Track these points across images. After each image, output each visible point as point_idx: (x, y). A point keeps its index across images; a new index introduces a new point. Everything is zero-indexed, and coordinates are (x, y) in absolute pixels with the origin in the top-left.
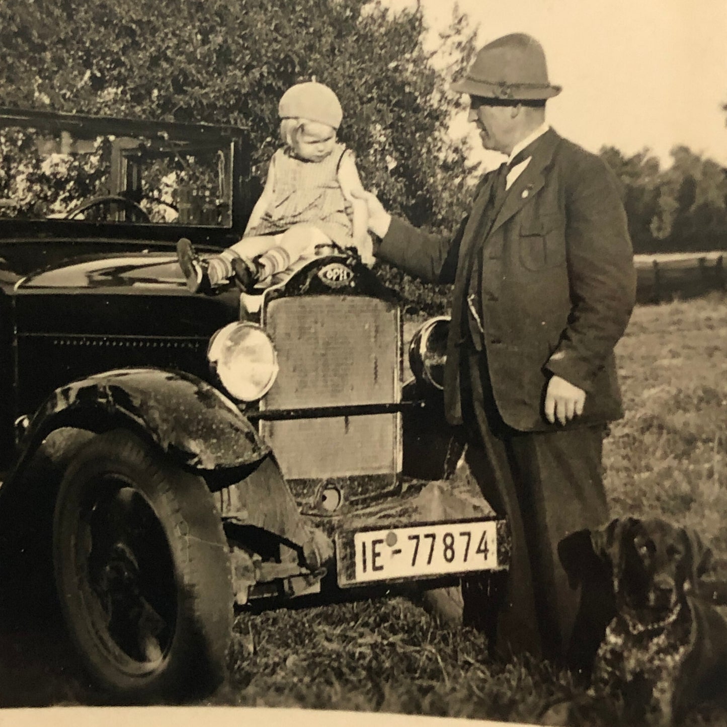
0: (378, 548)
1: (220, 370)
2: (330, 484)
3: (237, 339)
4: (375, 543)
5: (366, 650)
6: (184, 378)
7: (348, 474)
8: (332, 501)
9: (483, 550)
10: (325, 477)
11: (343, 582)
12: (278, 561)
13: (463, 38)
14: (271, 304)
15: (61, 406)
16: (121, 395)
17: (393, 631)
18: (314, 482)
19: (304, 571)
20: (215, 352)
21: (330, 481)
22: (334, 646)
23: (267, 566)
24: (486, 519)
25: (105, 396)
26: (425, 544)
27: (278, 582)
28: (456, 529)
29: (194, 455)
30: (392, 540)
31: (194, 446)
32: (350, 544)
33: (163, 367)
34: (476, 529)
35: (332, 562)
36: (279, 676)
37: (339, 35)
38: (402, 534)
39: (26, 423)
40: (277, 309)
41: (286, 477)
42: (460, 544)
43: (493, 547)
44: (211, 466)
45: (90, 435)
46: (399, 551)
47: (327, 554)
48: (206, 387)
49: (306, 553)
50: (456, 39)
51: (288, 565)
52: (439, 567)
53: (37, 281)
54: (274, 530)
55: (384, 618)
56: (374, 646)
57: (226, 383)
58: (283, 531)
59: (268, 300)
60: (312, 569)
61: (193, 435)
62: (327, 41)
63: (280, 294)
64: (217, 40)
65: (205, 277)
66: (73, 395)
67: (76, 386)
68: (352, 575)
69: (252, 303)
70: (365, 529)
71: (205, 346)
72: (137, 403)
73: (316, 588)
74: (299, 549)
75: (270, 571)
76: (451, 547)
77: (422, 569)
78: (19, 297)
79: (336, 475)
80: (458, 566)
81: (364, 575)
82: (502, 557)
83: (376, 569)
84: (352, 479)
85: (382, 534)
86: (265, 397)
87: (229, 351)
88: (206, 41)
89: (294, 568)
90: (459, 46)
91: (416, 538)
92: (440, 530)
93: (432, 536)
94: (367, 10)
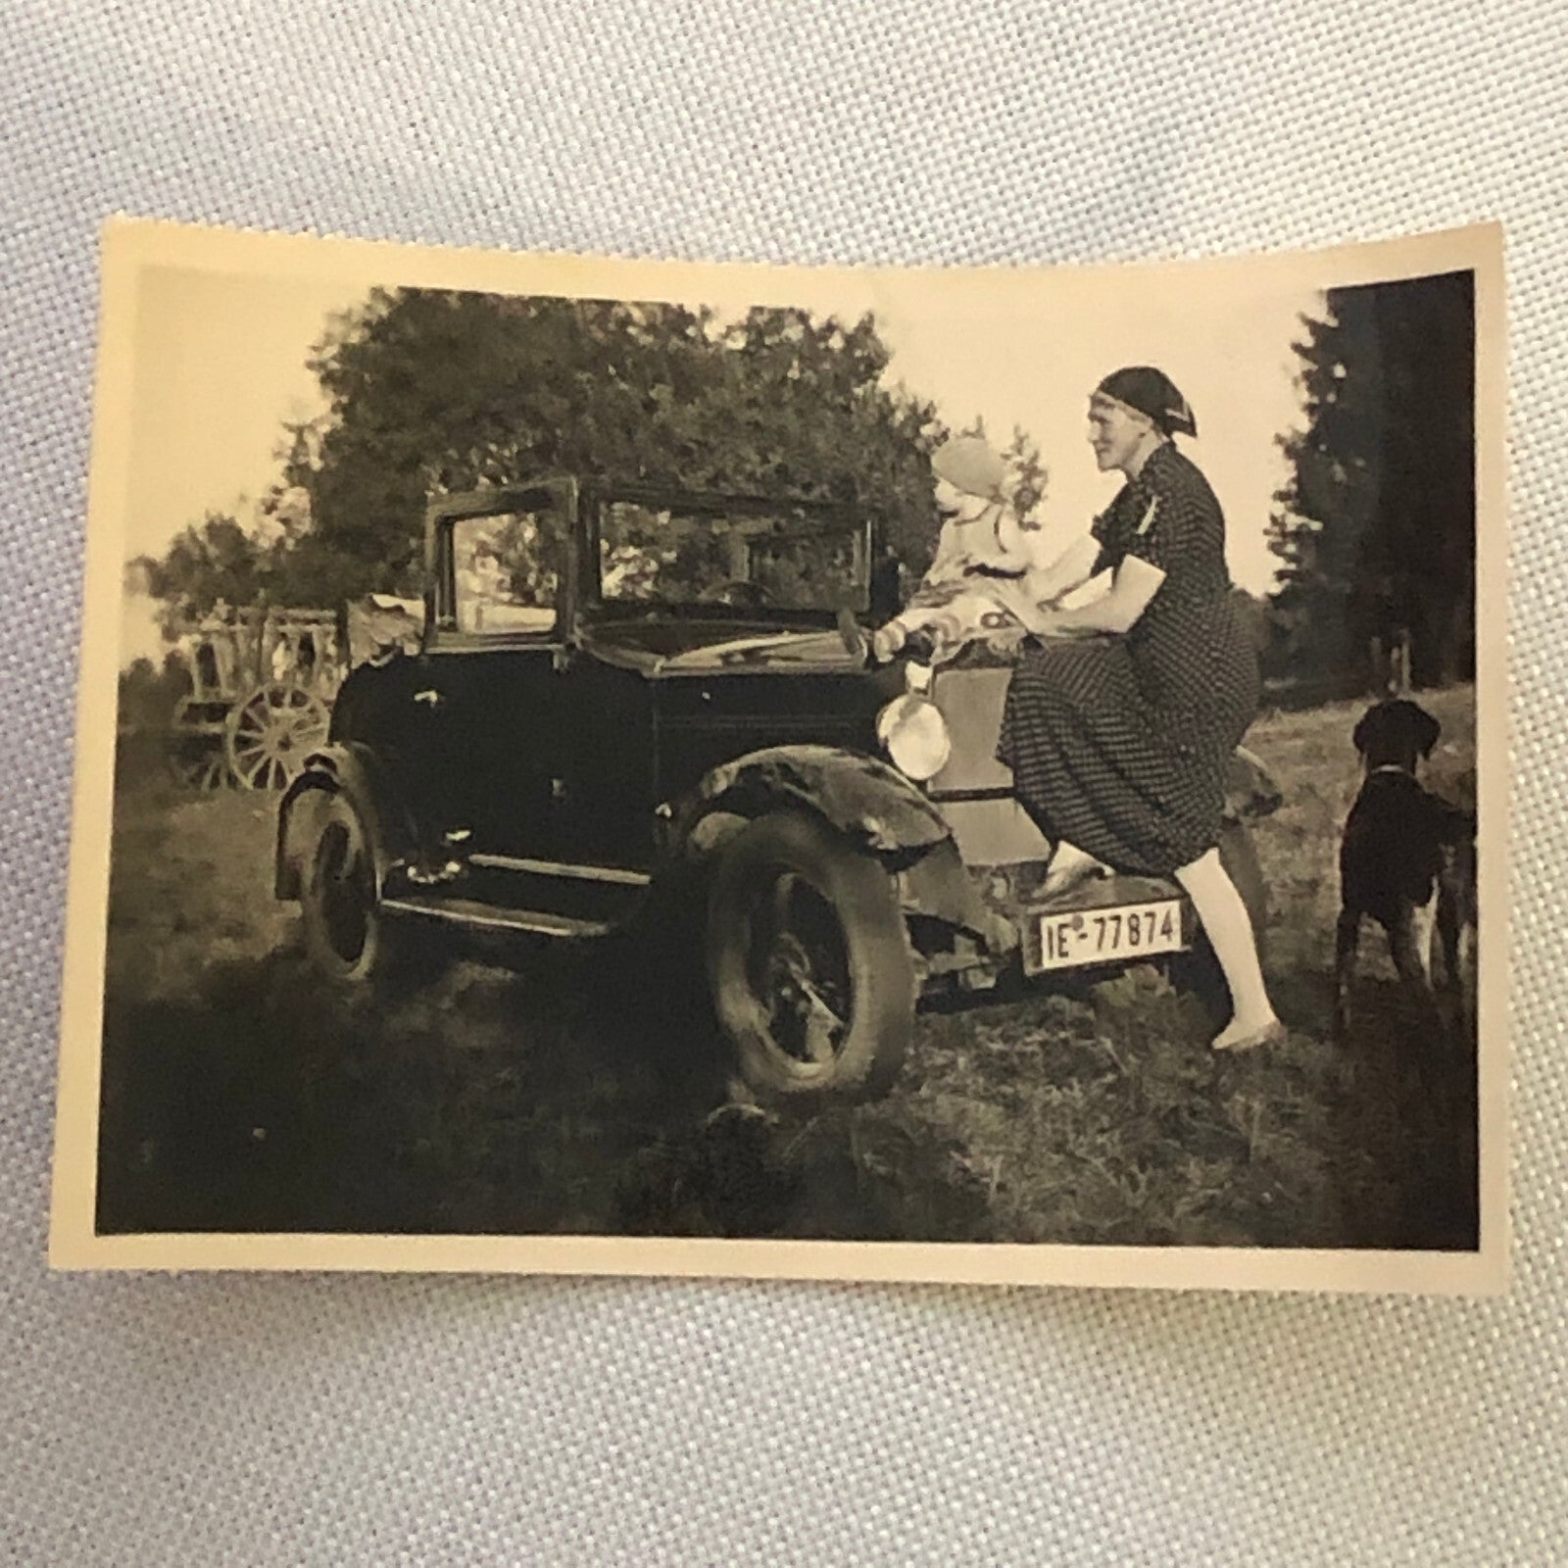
0: (1066, 932)
1: (891, 746)
2: (1001, 871)
3: (907, 713)
4: (1062, 926)
5: (1035, 1048)
6: (852, 754)
7: (1018, 860)
8: (1000, 889)
9: (1166, 931)
10: (996, 863)
11: (1030, 970)
12: (952, 951)
13: (1024, 459)
14: (940, 677)
15: (722, 785)
16: (785, 768)
17: (1062, 1026)
18: (983, 869)
19: (986, 960)
20: (885, 728)
21: (1000, 868)
22: (997, 1046)
23: (940, 957)
24: (1171, 898)
25: (770, 773)
26: (1111, 925)
27: (952, 975)
28: (1141, 910)
29: (872, 834)
30: (1078, 924)
31: (873, 824)
32: (1036, 929)
33: (827, 744)
34: (1160, 909)
35: (1018, 948)
36: (950, 1079)
37: (901, 453)
38: (1088, 916)
39: (668, 812)
40: (944, 682)
41: (966, 861)
42: (1145, 924)
43: (1176, 926)
44: (891, 845)
45: (742, 821)
46: (1083, 936)
47: (1009, 941)
48: (878, 763)
49: (989, 941)
50: (1018, 459)
51: (964, 955)
52: (1125, 951)
53: (677, 663)
54: (950, 919)
56: (1043, 1044)
57: (898, 762)
58: (961, 918)
60: (996, 957)
61: (870, 812)
62: (888, 459)
63: (951, 664)
64: (776, 459)
65: (872, 653)
66: (733, 774)
67: (734, 767)
68: (1038, 962)
69: (918, 675)
70: (1051, 914)
71: (873, 725)
72: (808, 780)
73: (990, 983)
74: (979, 939)
75: (941, 963)
76: (1135, 929)
77: (1109, 953)
78: (660, 680)
79: (1005, 861)
80: (1144, 949)
81: (1050, 963)
82: (1184, 941)
83: (1063, 954)
84: (1023, 865)
85: (1068, 918)
86: (934, 778)
87: (899, 726)
88: (765, 461)
89: (973, 958)
90: (1020, 467)
91: (1101, 921)
92: (1124, 912)
93: (1117, 918)
94: (927, 430)
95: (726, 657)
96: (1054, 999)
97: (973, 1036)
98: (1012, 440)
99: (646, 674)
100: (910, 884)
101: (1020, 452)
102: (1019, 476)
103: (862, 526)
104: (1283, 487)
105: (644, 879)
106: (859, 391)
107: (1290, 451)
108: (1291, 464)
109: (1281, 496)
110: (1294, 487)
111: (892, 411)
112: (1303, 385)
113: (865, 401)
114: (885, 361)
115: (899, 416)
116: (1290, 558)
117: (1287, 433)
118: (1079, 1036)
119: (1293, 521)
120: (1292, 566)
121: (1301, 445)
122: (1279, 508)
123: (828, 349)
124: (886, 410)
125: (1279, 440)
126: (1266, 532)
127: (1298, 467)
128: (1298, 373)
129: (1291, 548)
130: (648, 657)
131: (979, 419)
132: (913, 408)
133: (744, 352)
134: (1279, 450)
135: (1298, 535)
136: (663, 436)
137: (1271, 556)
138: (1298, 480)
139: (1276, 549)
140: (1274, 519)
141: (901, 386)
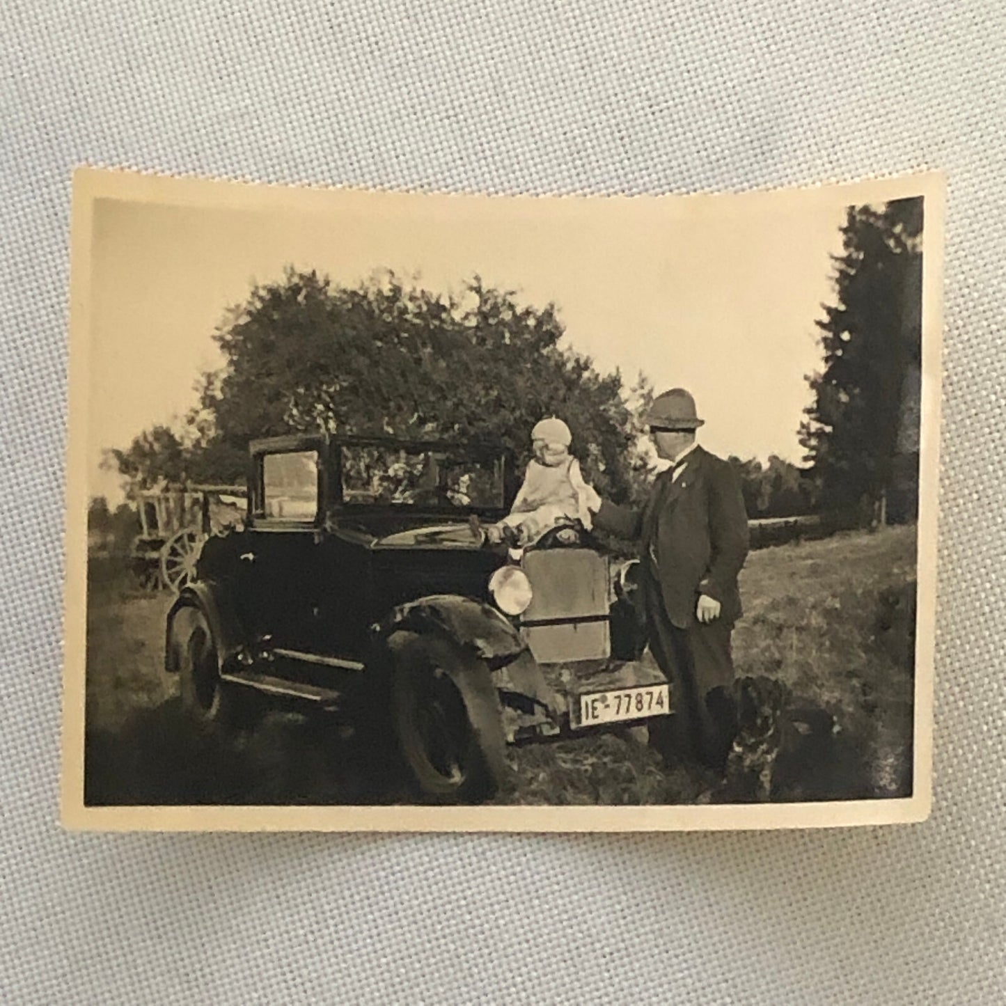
0: (596, 704)
1: (496, 596)
2: (565, 666)
3: (506, 576)
4: (594, 701)
5: (590, 768)
6: (473, 601)
7: (577, 659)
9: (660, 703)
10: (562, 661)
11: (573, 726)
13: (645, 391)
14: (528, 554)
15: (399, 618)
16: (434, 609)
17: (605, 754)
18: (554, 665)
19: (549, 720)
20: (493, 585)
21: (565, 664)
22: (568, 766)
23: (527, 717)
24: (662, 683)
25: (425, 612)
26: (625, 700)
27: (533, 727)
28: (643, 690)
29: (479, 649)
30: (604, 699)
31: (480, 643)
32: (578, 702)
33: (460, 594)
34: (656, 690)
35: (566, 714)
37: (569, 389)
38: (611, 695)
39: (378, 628)
40: (530, 558)
41: (538, 660)
42: (646, 698)
44: (490, 655)
45: (416, 635)
46: (607, 706)
47: (564, 709)
48: (487, 606)
49: (550, 708)
50: (640, 392)
51: (539, 716)
52: (635, 714)
53: (384, 541)
54: (530, 696)
55: (600, 747)
56: (592, 765)
57: (499, 604)
59: (526, 551)
60: (554, 719)
61: (480, 637)
62: (561, 393)
64: (494, 393)
65: (487, 539)
66: (406, 611)
67: (408, 606)
68: (579, 720)
69: (516, 554)
70: (588, 693)
71: (487, 582)
72: (444, 616)
73: (557, 731)
74: (545, 706)
75: (528, 721)
76: (640, 702)
77: (623, 716)
78: (374, 551)
79: (569, 660)
80: (645, 713)
81: (586, 722)
83: (595, 717)
84: (580, 662)
85: (597, 696)
86: (524, 613)
87: (501, 584)
88: (487, 394)
89: (544, 719)
90: (643, 396)
91: (619, 697)
92: (634, 692)
93: (629, 696)
94: (586, 374)
98: (638, 381)
99: (367, 547)
101: (642, 388)
102: (642, 401)
103: (499, 459)
104: (808, 406)
105: (360, 666)
106: (545, 352)
107: (814, 385)
108: (814, 392)
109: (809, 411)
110: (815, 406)
111: (564, 364)
112: (822, 345)
113: (548, 358)
114: (561, 334)
115: (570, 366)
116: (812, 448)
117: (811, 374)
118: (615, 761)
119: (815, 426)
120: (814, 453)
121: (820, 381)
122: (806, 418)
123: (527, 326)
124: (560, 365)
125: (806, 378)
126: (799, 433)
127: (819, 394)
128: (819, 338)
129: (813, 442)
130: (369, 537)
131: (618, 369)
132: (577, 361)
133: (477, 327)
134: (807, 384)
135: (820, 434)
136: (425, 380)
137: (801, 447)
138: (818, 402)
139: (803, 443)
140: (803, 426)
141: (570, 348)
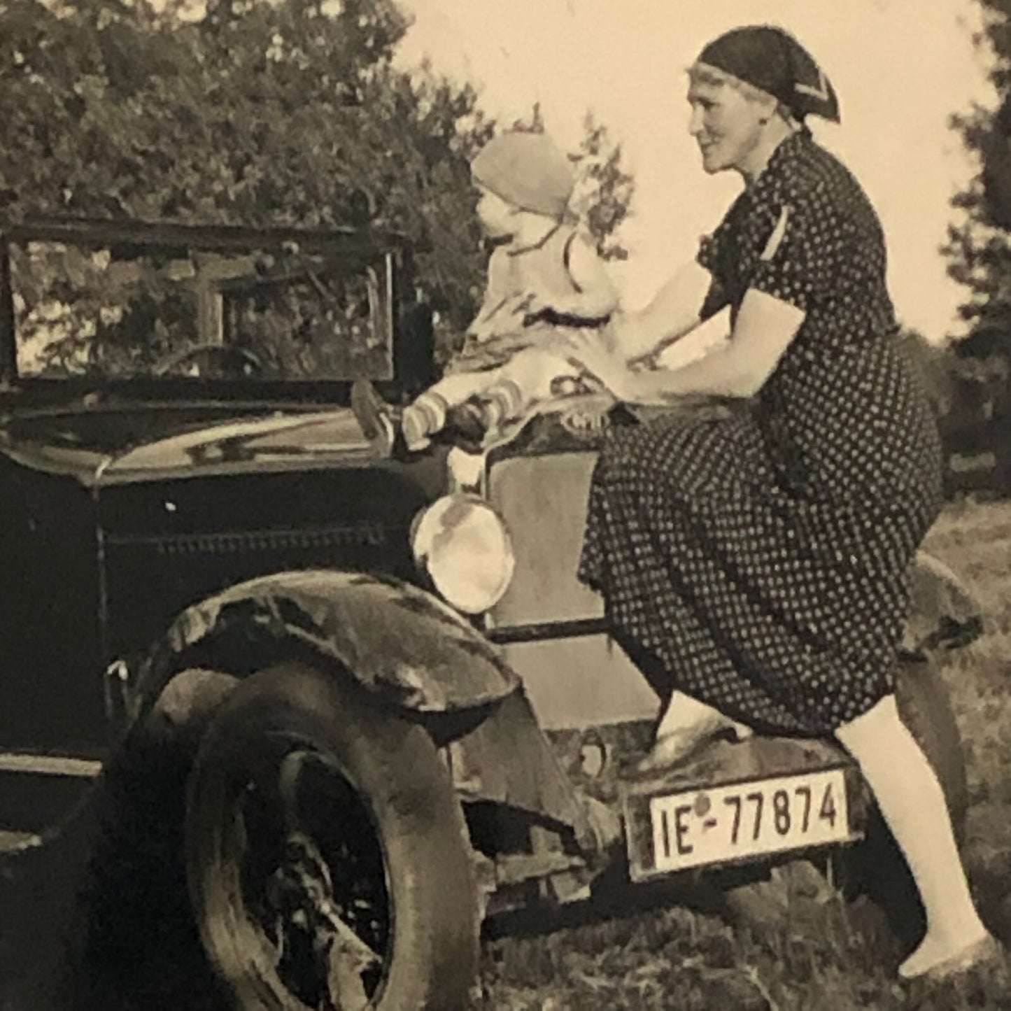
0: (685, 819)
1: (431, 567)
2: (594, 737)
3: (450, 521)
4: (680, 811)
7: (615, 721)
8: (592, 761)
9: (828, 814)
10: (583, 727)
11: (637, 873)
12: (529, 851)
13: (602, 160)
14: (497, 468)
15: (197, 632)
18: (569, 734)
19: (576, 861)
20: (422, 543)
21: (591, 731)
23: (512, 860)
24: (830, 767)
25: (265, 611)
26: (749, 808)
27: (531, 883)
28: (790, 784)
29: (412, 691)
30: (703, 806)
31: (412, 677)
32: (644, 816)
33: (343, 567)
34: (817, 782)
35: (619, 847)
38: (717, 796)
39: (123, 673)
40: (504, 474)
41: (543, 726)
42: (796, 805)
43: (841, 807)
44: (439, 706)
46: (711, 823)
47: (610, 832)
48: (413, 591)
49: (580, 834)
50: (591, 160)
51: (546, 855)
52: (771, 842)
53: (125, 462)
54: (526, 805)
56: (662, 977)
57: (442, 588)
58: (539, 803)
59: (491, 460)
60: (589, 856)
61: (409, 661)
62: (412, 168)
63: (511, 449)
64: (254, 173)
65: (399, 435)
66: (215, 613)
67: (213, 605)
68: (649, 862)
69: (468, 468)
70: (663, 793)
71: (403, 538)
72: (319, 619)
73: (585, 893)
74: (566, 832)
75: (521, 868)
76: (783, 812)
77: (746, 848)
79: (599, 722)
80: (795, 839)
81: (665, 862)
82: (854, 824)
83: (684, 850)
84: (621, 727)
85: (690, 798)
86: (493, 610)
87: (442, 540)
88: (239, 177)
89: (559, 859)
90: (595, 171)
91: (736, 801)
92: (768, 788)
93: (757, 797)
94: (464, 124)
95: (197, 452)
96: (675, 913)
97: (564, 969)
98: (584, 136)
99: (87, 481)
100: (466, 759)
101: (594, 151)
102: (595, 184)
103: (378, 261)
104: (964, 187)
105: (94, 768)
106: (366, 74)
107: (973, 137)
108: (975, 155)
109: (964, 201)
110: (980, 188)
111: (415, 100)
112: (987, 45)
113: (377, 88)
114: (401, 33)
115: (426, 106)
116: (979, 287)
117: (967, 112)
118: (711, 965)
119: (981, 235)
120: (983, 299)
121: (987, 127)
122: (960, 217)
123: (321, 18)
124: (406, 101)
125: (956, 122)
126: (946, 251)
127: (987, 159)
128: (980, 28)
129: (980, 273)
130: (87, 457)
131: (537, 107)
132: (444, 94)
133: (204, 25)
134: (957, 137)
135: (991, 256)
136: (94, 146)
137: (951, 282)
138: (986, 178)
139: (955, 272)
140: (954, 235)
141: (426, 65)
